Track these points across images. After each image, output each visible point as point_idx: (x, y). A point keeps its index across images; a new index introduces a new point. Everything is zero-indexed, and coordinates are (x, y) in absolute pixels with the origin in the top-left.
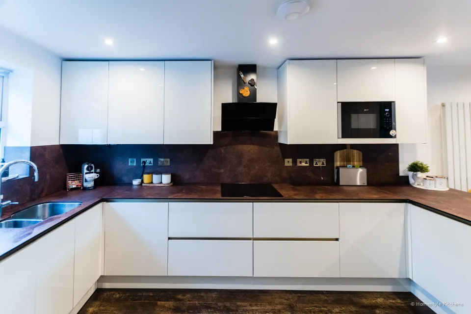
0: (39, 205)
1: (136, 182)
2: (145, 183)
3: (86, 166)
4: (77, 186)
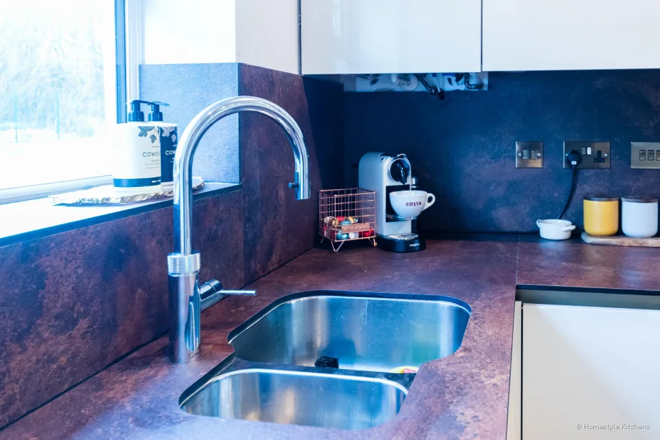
0: (293, 302)
1: (554, 229)
2: (589, 235)
3: (388, 162)
4: (361, 234)
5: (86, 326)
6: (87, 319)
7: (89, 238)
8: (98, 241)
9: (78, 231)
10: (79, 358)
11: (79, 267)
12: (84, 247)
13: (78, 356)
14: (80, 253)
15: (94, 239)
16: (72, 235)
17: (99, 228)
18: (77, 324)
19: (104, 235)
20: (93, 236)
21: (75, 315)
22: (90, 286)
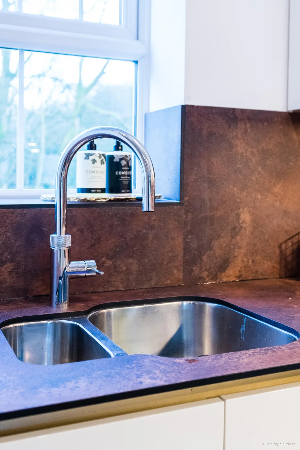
5: (12, 267)
6: (13, 264)
7: (16, 216)
8: (23, 219)
9: (8, 210)
10: (6, 285)
11: (8, 231)
12: (12, 221)
13: (6, 283)
14: (9, 224)
15: (20, 217)
16: (3, 212)
17: (25, 212)
18: (5, 264)
19: (28, 216)
20: (20, 216)
21: (4, 259)
22: (16, 245)
